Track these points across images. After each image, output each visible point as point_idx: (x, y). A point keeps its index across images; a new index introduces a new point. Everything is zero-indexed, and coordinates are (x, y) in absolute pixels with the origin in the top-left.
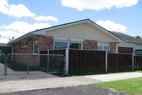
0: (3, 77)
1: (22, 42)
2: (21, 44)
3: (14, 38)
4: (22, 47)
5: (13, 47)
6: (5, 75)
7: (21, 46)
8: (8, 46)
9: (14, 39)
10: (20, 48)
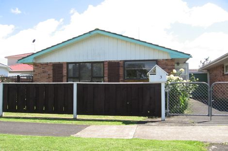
0: (205, 119)
1: (226, 65)
2: (223, 68)
3: (209, 59)
4: (225, 73)
5: (210, 74)
6: (208, 115)
7: (223, 70)
8: (201, 73)
9: (208, 61)
10: (222, 74)
